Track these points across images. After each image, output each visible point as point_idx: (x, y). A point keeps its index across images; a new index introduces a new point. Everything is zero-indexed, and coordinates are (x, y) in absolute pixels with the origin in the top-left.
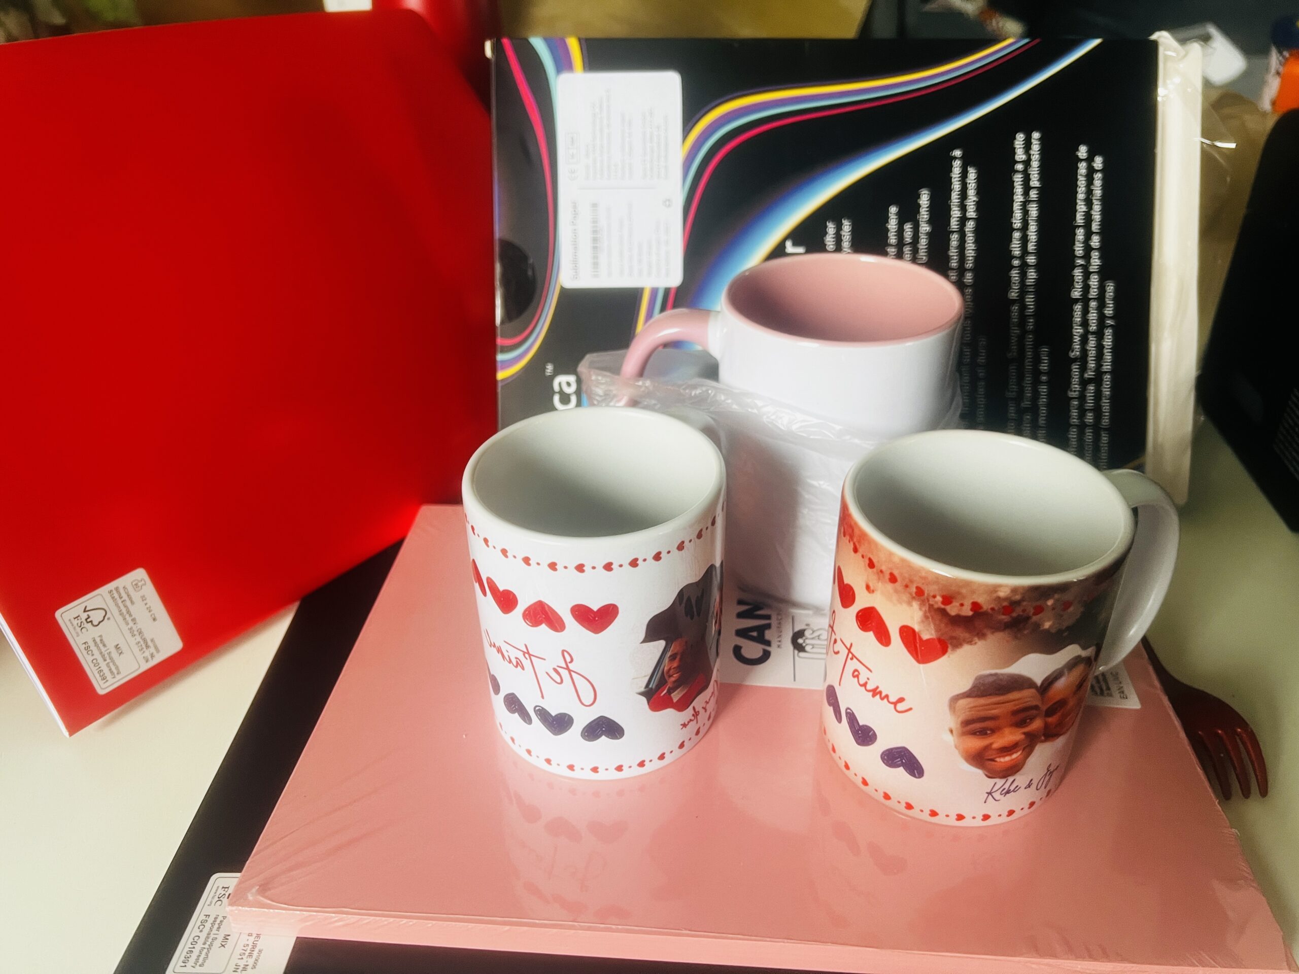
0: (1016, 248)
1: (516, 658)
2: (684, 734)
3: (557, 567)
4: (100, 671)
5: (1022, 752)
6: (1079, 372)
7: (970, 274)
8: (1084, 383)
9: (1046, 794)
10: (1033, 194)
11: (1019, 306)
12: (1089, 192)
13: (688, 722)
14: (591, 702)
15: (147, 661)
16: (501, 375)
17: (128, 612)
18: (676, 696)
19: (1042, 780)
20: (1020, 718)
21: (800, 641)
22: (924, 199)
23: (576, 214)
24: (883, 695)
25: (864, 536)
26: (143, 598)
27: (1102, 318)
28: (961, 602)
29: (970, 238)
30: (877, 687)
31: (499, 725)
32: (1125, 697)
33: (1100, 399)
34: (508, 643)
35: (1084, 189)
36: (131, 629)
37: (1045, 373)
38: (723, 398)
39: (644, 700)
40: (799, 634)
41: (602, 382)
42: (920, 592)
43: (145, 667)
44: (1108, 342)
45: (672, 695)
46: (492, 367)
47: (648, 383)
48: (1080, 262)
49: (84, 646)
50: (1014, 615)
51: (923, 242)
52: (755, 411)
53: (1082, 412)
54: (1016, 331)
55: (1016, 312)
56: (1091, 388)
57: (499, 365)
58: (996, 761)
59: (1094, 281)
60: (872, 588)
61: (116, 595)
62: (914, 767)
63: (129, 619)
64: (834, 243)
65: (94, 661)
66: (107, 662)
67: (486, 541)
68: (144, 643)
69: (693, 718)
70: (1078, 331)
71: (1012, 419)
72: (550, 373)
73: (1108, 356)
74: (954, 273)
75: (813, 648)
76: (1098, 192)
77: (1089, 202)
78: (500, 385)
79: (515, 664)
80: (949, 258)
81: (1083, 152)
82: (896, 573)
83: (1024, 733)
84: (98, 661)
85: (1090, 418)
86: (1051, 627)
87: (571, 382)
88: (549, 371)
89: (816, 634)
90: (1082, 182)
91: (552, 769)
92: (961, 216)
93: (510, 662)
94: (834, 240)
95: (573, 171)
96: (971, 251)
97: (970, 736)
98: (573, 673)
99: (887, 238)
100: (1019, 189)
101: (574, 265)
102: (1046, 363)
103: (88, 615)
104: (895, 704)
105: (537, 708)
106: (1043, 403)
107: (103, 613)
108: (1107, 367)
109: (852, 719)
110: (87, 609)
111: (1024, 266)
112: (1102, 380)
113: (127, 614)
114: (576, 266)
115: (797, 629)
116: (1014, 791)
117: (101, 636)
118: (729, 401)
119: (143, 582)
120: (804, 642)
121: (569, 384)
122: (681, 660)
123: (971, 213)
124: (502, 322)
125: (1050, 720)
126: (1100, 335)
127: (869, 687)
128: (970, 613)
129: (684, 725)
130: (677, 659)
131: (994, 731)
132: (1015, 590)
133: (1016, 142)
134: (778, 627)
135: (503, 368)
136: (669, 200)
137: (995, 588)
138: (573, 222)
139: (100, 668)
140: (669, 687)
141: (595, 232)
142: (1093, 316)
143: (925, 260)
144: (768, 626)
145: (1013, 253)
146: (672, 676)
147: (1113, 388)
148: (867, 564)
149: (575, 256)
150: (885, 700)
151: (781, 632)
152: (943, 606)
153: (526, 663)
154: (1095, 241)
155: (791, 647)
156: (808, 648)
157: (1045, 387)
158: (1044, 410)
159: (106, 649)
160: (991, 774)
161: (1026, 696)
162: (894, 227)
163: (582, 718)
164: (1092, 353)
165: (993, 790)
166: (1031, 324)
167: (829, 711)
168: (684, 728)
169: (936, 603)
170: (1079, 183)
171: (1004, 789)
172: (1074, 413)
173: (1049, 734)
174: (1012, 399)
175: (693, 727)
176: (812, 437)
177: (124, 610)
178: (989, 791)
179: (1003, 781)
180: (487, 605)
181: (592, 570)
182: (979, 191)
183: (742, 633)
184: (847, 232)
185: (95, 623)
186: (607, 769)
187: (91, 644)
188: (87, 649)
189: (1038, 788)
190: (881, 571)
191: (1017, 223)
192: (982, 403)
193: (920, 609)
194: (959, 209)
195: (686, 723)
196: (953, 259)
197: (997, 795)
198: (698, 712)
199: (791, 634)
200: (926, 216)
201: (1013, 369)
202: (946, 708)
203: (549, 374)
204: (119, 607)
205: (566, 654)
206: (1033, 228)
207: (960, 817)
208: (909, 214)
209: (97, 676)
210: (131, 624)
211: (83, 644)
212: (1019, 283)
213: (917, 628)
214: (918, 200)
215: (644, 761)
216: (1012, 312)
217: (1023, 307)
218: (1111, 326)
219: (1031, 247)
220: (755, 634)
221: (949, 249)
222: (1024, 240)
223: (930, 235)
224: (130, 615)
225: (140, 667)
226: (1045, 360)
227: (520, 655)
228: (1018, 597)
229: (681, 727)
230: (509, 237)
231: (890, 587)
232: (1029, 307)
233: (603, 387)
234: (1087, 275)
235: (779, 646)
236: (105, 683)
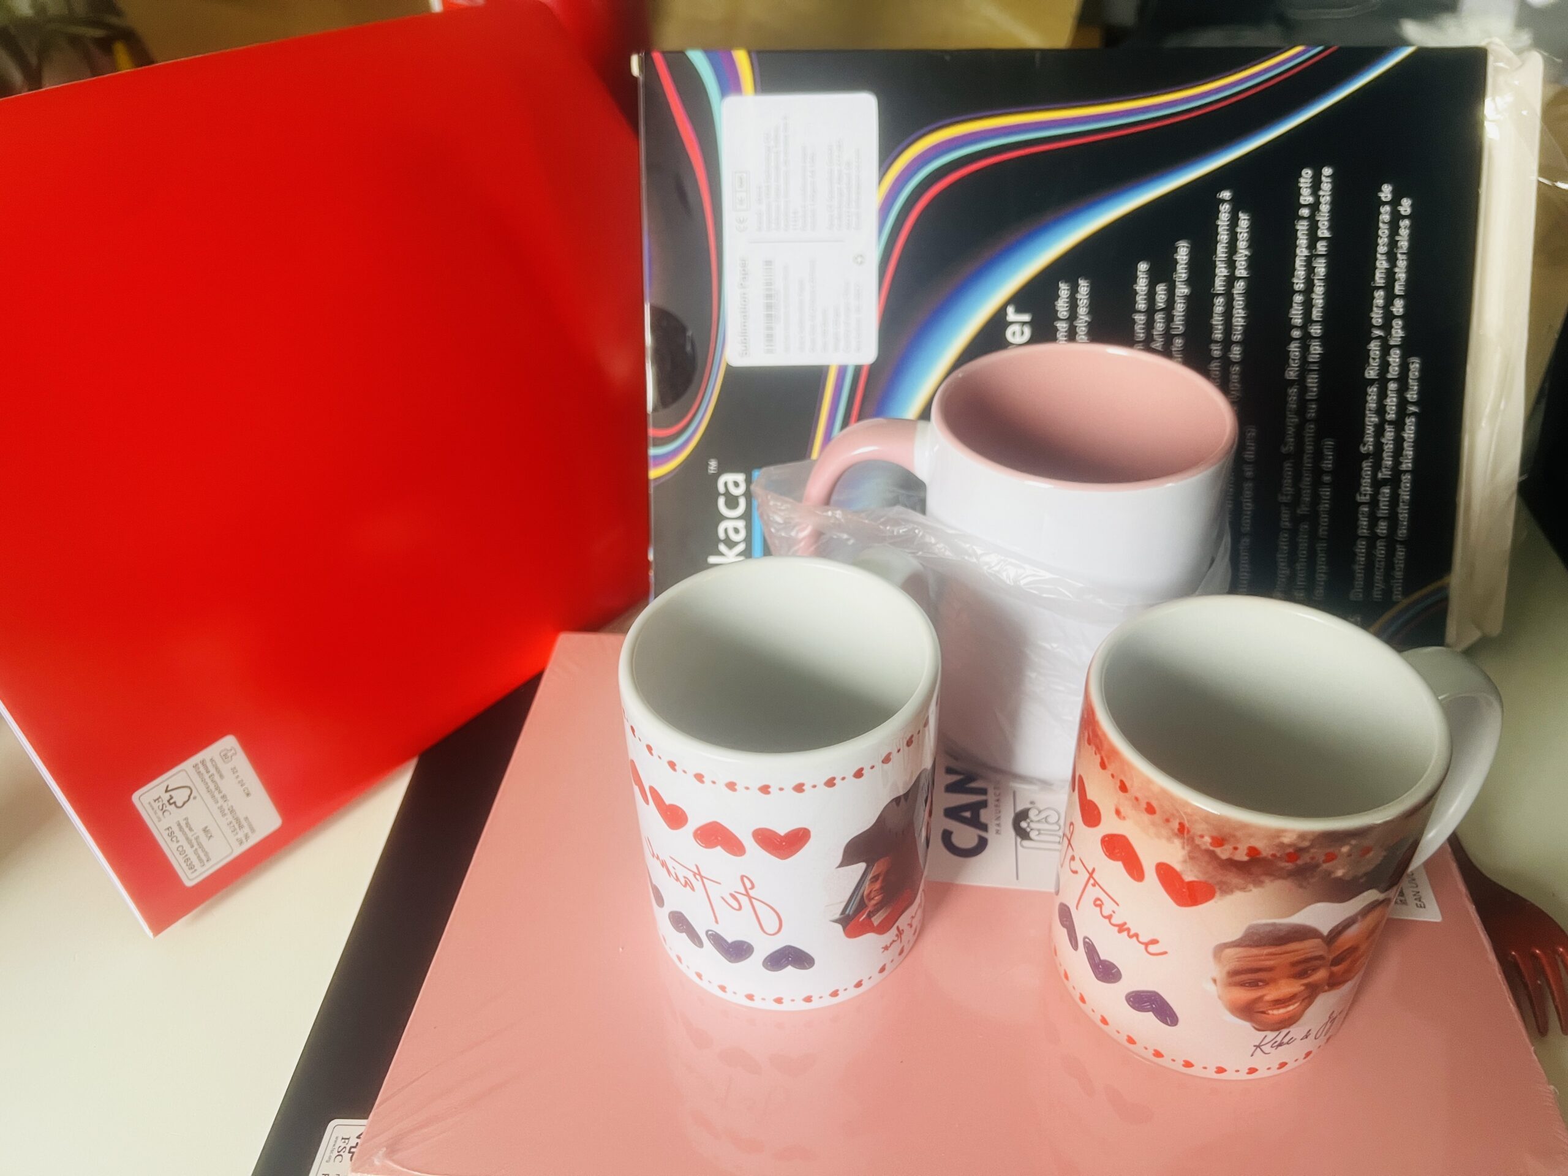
0: (1296, 315)
1: (685, 877)
2: (885, 958)
3: (736, 787)
4: (187, 859)
5: (1301, 1003)
6: (1372, 471)
7: (1238, 349)
8: (1377, 484)
9: (1325, 1041)
10: (1321, 247)
11: (1298, 389)
12: (1393, 244)
13: (891, 944)
14: (776, 930)
15: (241, 843)
16: (654, 473)
17: (217, 788)
18: (876, 920)
19: (1322, 1030)
20: (1301, 969)
21: (1024, 824)
22: (1183, 253)
23: (745, 275)
24: (1132, 933)
25: (1114, 753)
26: (234, 770)
27: (1402, 403)
28: (1235, 846)
29: (1239, 303)
30: (1125, 924)
31: (662, 939)
32: (1422, 905)
33: (1398, 505)
34: (674, 860)
35: (1386, 240)
36: (221, 808)
37: (1328, 472)
38: (933, 540)
39: (839, 928)
40: (1022, 816)
41: (783, 508)
42: (1182, 829)
43: (239, 850)
44: (1409, 433)
45: (873, 919)
46: (642, 463)
47: (839, 514)
48: (1378, 333)
49: (167, 832)
50: (1300, 862)
51: (1180, 307)
52: (974, 560)
53: (1374, 520)
54: (1292, 420)
55: (1294, 396)
56: (1386, 490)
57: (651, 462)
58: (1268, 1014)
59: (1395, 357)
60: (1123, 813)
61: (202, 769)
62: (1166, 1014)
63: (218, 796)
64: (1067, 309)
65: (180, 849)
66: (194, 848)
67: (649, 748)
68: (237, 823)
69: (896, 938)
70: (1372, 419)
71: (1285, 529)
72: (714, 470)
73: (1409, 452)
74: (1217, 346)
75: (1039, 834)
76: (1404, 244)
77: (1392, 257)
78: (652, 486)
79: (683, 882)
80: (1212, 328)
81: (1386, 192)
82: (1155, 804)
83: (1304, 985)
84: (184, 849)
85: (1382, 528)
86: (1344, 875)
87: (738, 482)
88: (712, 468)
89: (1043, 815)
90: (1384, 231)
91: (728, 996)
92: (1228, 274)
93: (677, 879)
94: (1067, 305)
95: (742, 219)
96: (1240, 319)
97: (1238, 988)
98: (753, 900)
99: (1135, 302)
100: (1302, 241)
101: (743, 338)
102: (1330, 460)
103: (170, 796)
104: (1146, 945)
105: (710, 932)
106: (1324, 509)
107: (188, 791)
108: (1407, 464)
109: (1091, 951)
110: (169, 789)
111: (1306, 338)
112: (1400, 481)
113: (216, 791)
114: (745, 339)
115: (1019, 808)
116: (1288, 1043)
117: (186, 819)
118: (940, 546)
119: (233, 751)
120: (1028, 826)
121: (736, 484)
122: (883, 881)
123: (1241, 271)
124: (655, 409)
125: (1335, 969)
126: (1399, 425)
127: (1114, 921)
128: (1246, 858)
129: (886, 948)
130: (881, 878)
131: (1267, 983)
132: (1302, 836)
133: (1302, 180)
134: (996, 806)
135: (656, 465)
136: (861, 256)
137: (1279, 833)
138: (742, 284)
139: (186, 855)
140: (870, 911)
141: (769, 296)
142: (1391, 401)
143: (1181, 330)
144: (984, 804)
145: (1293, 321)
146: (873, 899)
147: (1414, 491)
148: (1118, 787)
149: (745, 326)
150: (1135, 939)
151: (1000, 812)
152: (1212, 848)
153: (697, 884)
154: (1398, 307)
155: (1012, 833)
156: (1033, 835)
157: (1329, 489)
158: (1325, 518)
159: (193, 833)
160: (1261, 1027)
161: (1309, 947)
162: (1144, 288)
163: (764, 947)
164: (1389, 448)
165: (1262, 1044)
166: (1312, 411)
167: (1062, 934)
168: (886, 952)
169: (1205, 843)
170: (1380, 233)
171: (1276, 1042)
172: (1364, 522)
173: (1333, 983)
174: (1286, 504)
175: (896, 947)
176: (1045, 595)
177: (212, 786)
178: (1257, 1044)
179: (1275, 1034)
180: (649, 817)
181: (779, 792)
182: (1252, 243)
183: (952, 813)
184: (1084, 295)
185: (179, 804)
186: (793, 1000)
187: (176, 829)
188: (171, 834)
189: (1318, 1036)
190: (1137, 799)
191: (1299, 284)
192: (1248, 509)
193: (1183, 848)
194: (1225, 265)
195: (888, 945)
196: (1217, 329)
197: (1267, 1048)
198: (903, 930)
199: (1012, 815)
200: (1184, 275)
201: (1288, 467)
202: (1210, 958)
203: (712, 472)
204: (207, 784)
205: (745, 880)
206: (1319, 290)
207: (1221, 1070)
208: (1162, 272)
209: (184, 865)
210: (221, 802)
211: (165, 830)
212: (1299, 359)
213: (1178, 867)
214: (1175, 255)
215: (837, 991)
216: (1290, 396)
217: (1304, 389)
218: (1414, 414)
219: (1316, 314)
220: (968, 814)
221: (1212, 317)
222: (1308, 305)
223: (1188, 298)
224: (220, 792)
225: (232, 850)
226: (1329, 454)
227: (691, 876)
228: (1306, 844)
229: (883, 950)
230: (661, 303)
231: (1146, 817)
232: (1311, 389)
233: (782, 514)
234: (1386, 349)
235: (998, 832)
236: (193, 872)
